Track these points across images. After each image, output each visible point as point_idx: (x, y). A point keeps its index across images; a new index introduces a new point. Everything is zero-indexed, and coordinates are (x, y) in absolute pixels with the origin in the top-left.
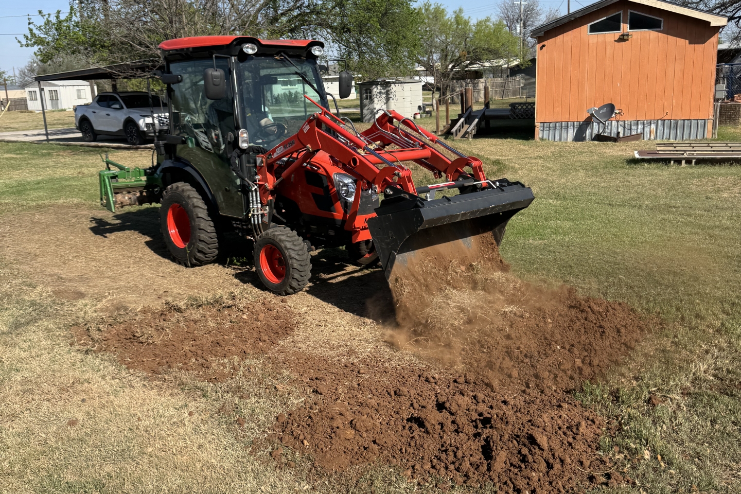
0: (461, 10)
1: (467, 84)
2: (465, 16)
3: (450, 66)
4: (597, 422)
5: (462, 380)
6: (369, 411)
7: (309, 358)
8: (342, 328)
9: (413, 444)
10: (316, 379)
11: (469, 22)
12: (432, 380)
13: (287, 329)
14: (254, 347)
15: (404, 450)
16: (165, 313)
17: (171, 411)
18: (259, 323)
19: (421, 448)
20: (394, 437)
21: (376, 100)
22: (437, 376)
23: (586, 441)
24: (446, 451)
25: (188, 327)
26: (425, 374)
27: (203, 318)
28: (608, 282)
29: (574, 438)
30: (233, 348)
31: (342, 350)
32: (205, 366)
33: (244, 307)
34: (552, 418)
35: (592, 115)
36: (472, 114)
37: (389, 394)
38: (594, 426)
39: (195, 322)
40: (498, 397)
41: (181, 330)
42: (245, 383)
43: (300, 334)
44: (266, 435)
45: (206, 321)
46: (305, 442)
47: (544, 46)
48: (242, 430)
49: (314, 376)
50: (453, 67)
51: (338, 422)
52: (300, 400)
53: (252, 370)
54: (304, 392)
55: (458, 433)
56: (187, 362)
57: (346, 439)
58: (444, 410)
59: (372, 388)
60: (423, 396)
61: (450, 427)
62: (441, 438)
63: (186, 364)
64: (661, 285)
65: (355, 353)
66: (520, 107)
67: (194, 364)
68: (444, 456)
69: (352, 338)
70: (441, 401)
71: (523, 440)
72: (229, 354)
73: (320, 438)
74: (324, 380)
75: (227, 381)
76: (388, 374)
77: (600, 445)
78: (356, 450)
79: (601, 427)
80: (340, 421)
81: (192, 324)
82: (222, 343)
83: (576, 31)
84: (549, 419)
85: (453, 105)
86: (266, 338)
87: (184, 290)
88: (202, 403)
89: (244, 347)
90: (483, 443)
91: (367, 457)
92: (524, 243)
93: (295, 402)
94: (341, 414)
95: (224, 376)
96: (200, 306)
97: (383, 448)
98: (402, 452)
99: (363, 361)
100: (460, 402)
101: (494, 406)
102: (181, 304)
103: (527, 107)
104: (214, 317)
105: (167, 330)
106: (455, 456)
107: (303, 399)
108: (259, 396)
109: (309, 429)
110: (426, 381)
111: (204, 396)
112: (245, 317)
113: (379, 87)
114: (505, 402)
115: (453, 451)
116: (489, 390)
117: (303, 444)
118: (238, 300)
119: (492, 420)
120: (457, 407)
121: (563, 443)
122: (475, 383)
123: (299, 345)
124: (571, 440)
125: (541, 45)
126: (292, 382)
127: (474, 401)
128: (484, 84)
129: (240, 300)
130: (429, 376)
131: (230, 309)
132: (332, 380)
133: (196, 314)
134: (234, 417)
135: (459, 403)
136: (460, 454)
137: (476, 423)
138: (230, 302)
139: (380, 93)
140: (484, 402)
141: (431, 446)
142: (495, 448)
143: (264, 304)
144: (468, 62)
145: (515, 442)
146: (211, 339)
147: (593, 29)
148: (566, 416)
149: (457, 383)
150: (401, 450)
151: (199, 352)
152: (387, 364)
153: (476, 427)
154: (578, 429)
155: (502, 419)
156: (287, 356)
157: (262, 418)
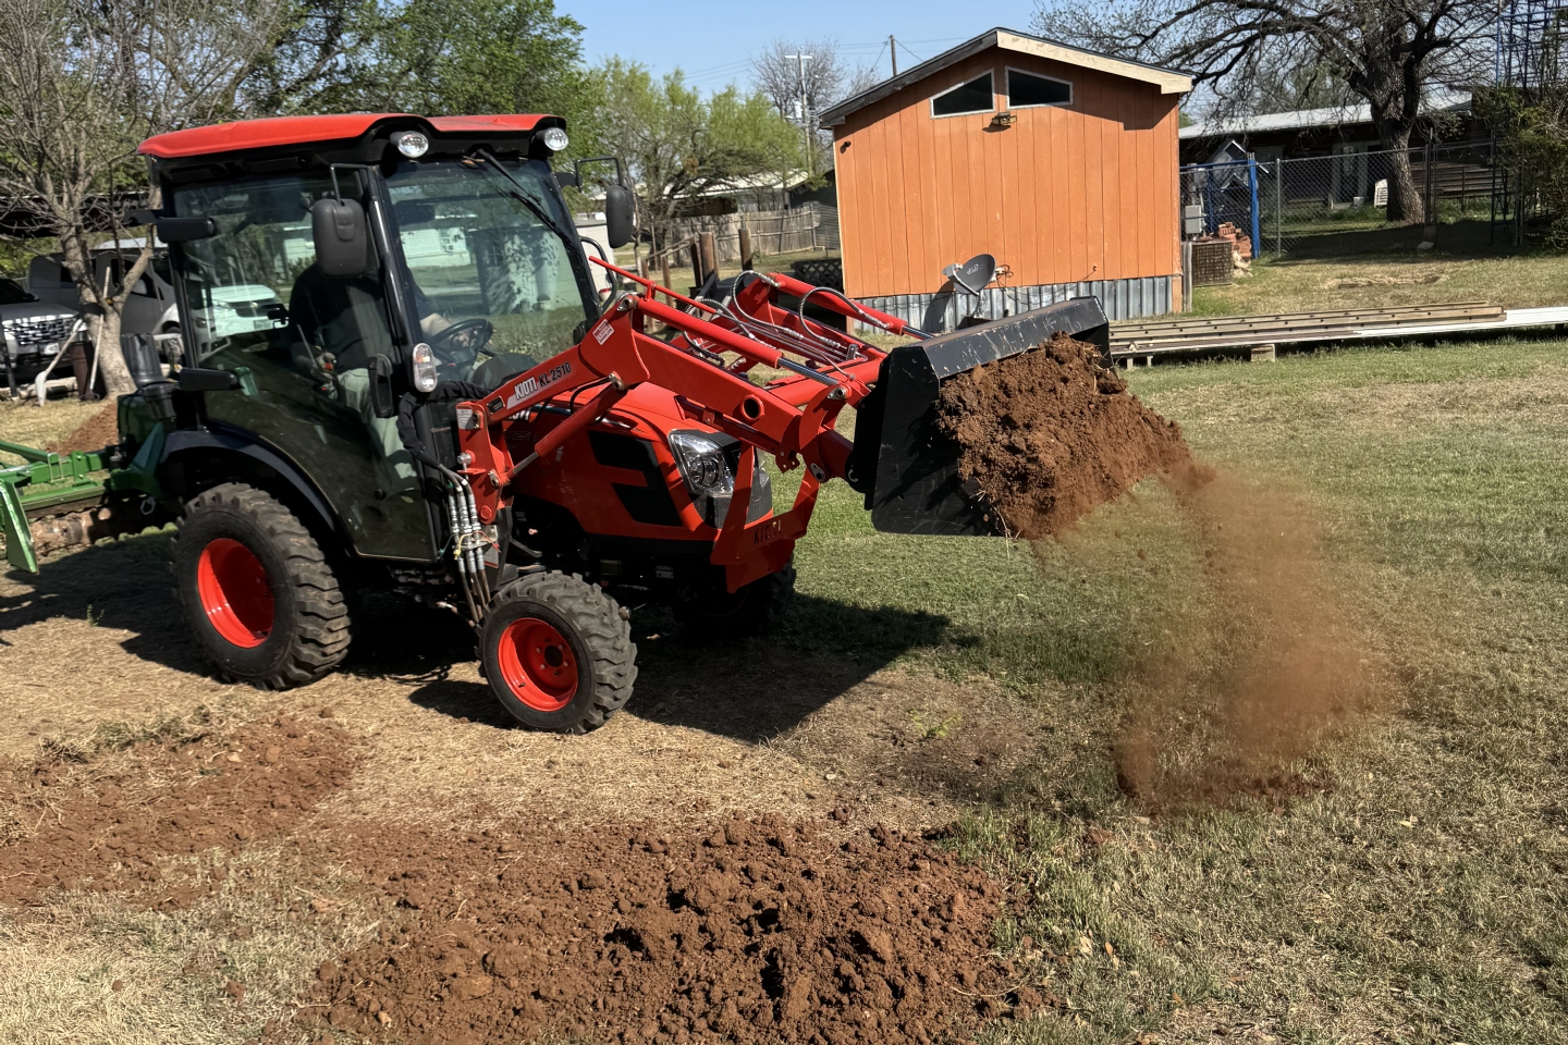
0: (678, 74)
1: (704, 225)
2: (687, 86)
3: (667, 190)
4: (988, 892)
5: (719, 839)
6: (522, 930)
7: (387, 832)
8: (459, 759)
9: (619, 987)
10: (405, 876)
11: (695, 98)
12: (658, 847)
13: (334, 775)
14: (260, 823)
15: (600, 1002)
16: (45, 766)
17: (72, 985)
18: (268, 769)
19: (637, 994)
20: (579, 979)
21: (513, 267)
22: (668, 838)
23: (969, 932)
24: (688, 992)
25: (102, 795)
26: (643, 836)
27: (136, 770)
28: (997, 609)
29: (944, 929)
30: (209, 831)
31: (463, 806)
32: (146, 877)
33: (233, 737)
34: (900, 893)
35: (953, 279)
36: (719, 287)
37: (566, 888)
38: (982, 901)
39: (118, 780)
40: (794, 865)
41: (85, 802)
42: (242, 904)
43: (364, 782)
44: (294, 1012)
45: (144, 776)
46: (384, 1016)
47: (847, 145)
48: (239, 1008)
49: (400, 871)
50: (674, 191)
51: (456, 963)
52: (370, 927)
53: (257, 874)
54: (378, 908)
55: (712, 950)
56: (103, 872)
57: (474, 998)
58: (685, 907)
59: (531, 880)
60: (641, 883)
61: (695, 940)
62: (679, 965)
63: (101, 876)
64: (1097, 606)
65: (491, 809)
66: (812, 269)
67: (120, 874)
68: (684, 1003)
69: (484, 778)
70: (676, 888)
71: (842, 945)
72: (201, 845)
73: (415, 1003)
74: (423, 877)
75: (199, 903)
76: (565, 846)
77: (995, 938)
78: (496, 1018)
79: (996, 900)
80: (458, 960)
81: (111, 785)
82: (183, 821)
83: (907, 112)
84: (895, 897)
85: (681, 270)
86: (287, 800)
87: (91, 712)
88: (142, 959)
89: (237, 827)
90: (764, 964)
91: (520, 1029)
92: (835, 545)
93: (359, 931)
94: (460, 945)
95: (192, 894)
96: (129, 743)
97: (556, 1006)
98: (596, 1009)
99: (510, 824)
100: (716, 885)
101: (787, 886)
102: (83, 744)
103: (826, 268)
104: (161, 766)
105: (52, 804)
106: (708, 1000)
107: (375, 924)
108: (275, 928)
109: (390, 987)
110: (645, 850)
111: (147, 943)
112: (235, 758)
113: (517, 240)
114: (808, 874)
115: (704, 990)
116: (776, 851)
117: (379, 1020)
118: (215, 722)
119: (780, 914)
120: (710, 897)
121: (922, 942)
122: (748, 843)
123: (364, 806)
124: (938, 933)
125: (841, 142)
126: (348, 889)
127: (746, 880)
128: (739, 224)
129: (221, 721)
130: (652, 840)
131: (198, 743)
132: (440, 875)
133: (118, 763)
134: (218, 982)
135: (714, 889)
136: (717, 993)
137: (749, 924)
138: (198, 729)
139: (521, 252)
140: (767, 879)
141: (658, 985)
142: (786, 970)
143: (278, 724)
144: (704, 180)
145: (827, 952)
146: (157, 815)
147: (942, 107)
148: (927, 887)
149: (710, 846)
150: (594, 1003)
151: (131, 847)
152: (560, 826)
153: (749, 933)
154: (950, 910)
155: (799, 909)
156: (336, 834)
157: (283, 977)
